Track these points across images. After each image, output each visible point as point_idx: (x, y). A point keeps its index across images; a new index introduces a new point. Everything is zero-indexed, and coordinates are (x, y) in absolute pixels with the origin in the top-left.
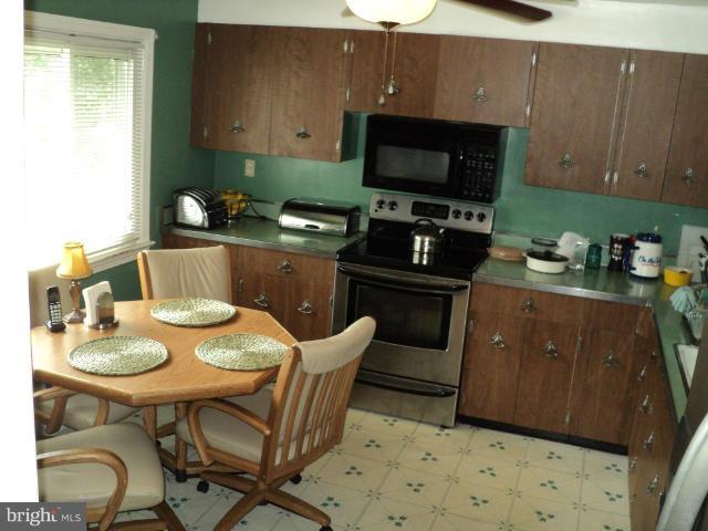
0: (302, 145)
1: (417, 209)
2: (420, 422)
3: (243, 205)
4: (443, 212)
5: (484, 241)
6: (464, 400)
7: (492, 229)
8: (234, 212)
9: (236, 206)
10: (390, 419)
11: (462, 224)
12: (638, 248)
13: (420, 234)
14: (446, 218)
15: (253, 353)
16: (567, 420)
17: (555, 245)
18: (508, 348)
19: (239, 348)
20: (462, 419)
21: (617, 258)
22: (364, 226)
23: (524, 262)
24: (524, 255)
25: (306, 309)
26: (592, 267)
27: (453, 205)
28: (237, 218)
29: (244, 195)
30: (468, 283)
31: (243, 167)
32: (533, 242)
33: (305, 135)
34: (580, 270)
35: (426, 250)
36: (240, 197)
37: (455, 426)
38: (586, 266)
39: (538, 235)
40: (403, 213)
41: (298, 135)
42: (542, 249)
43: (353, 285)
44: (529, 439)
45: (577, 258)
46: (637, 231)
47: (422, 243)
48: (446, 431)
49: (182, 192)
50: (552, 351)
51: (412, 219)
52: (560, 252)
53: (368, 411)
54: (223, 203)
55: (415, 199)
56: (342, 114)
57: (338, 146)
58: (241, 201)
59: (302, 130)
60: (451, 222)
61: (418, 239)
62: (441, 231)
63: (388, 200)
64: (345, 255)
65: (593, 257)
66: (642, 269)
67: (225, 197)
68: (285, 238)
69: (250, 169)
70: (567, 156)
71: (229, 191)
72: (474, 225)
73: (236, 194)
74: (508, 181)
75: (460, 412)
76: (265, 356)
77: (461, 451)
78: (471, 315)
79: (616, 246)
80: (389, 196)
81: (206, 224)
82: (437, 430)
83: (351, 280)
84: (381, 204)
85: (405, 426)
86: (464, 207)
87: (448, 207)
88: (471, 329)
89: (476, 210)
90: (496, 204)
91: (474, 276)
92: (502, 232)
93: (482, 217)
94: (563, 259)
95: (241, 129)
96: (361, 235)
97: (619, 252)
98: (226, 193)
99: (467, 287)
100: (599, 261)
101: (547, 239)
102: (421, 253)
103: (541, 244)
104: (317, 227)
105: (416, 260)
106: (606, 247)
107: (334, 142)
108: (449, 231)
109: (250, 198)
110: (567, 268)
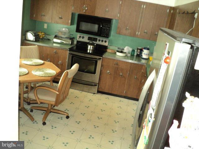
0: (60, 21)
1: (89, 39)
2: (88, 92)
3: (44, 36)
4: (96, 40)
5: (106, 48)
6: (99, 87)
7: (108, 45)
8: (41, 37)
9: (42, 36)
10: (81, 92)
11: (100, 43)
12: (143, 51)
13: (90, 45)
14: (96, 41)
15: (47, 73)
16: (125, 92)
17: (123, 49)
18: (111, 74)
19: (43, 71)
20: (99, 92)
21: (138, 53)
22: (75, 43)
23: (115, 53)
24: (116, 51)
25: (60, 63)
26: (132, 55)
27: (98, 38)
28: (42, 39)
29: (44, 33)
30: (102, 58)
31: (44, 26)
32: (118, 48)
33: (61, 18)
34: (129, 56)
35: (91, 49)
36: (43, 33)
37: (97, 94)
38: (131, 55)
39: (119, 46)
40: (86, 40)
41: (60, 18)
42: (120, 50)
43: (72, 57)
44: (115, 97)
45: (129, 53)
46: (143, 47)
47: (90, 47)
48: (95, 95)
49: (27, 31)
50: (122, 75)
51: (88, 41)
52: (125, 51)
53: (75, 89)
54: (38, 35)
55: (88, 36)
56: (71, 13)
57: (70, 21)
58: (43, 34)
59: (60, 17)
60: (98, 42)
61: (89, 46)
62: (95, 44)
63: (82, 36)
64: (71, 49)
65: (133, 53)
66: (144, 56)
67: (39, 33)
68: (55, 45)
69: (45, 26)
70: (128, 27)
71: (40, 32)
72: (104, 44)
73: (42, 33)
74: (113, 33)
75: (99, 90)
76: (50, 74)
77: (98, 99)
78: (102, 66)
79: (138, 50)
80: (82, 35)
81: (34, 40)
82: (92, 94)
83: (72, 56)
84: (80, 37)
85: (84, 93)
86: (101, 39)
87: (97, 39)
88: (102, 69)
89: (104, 40)
90: (109, 38)
91: (103, 56)
92: (111, 46)
93: (106, 42)
94: (125, 53)
95: (44, 15)
96: (74, 45)
97: (139, 52)
98: (39, 32)
99: (101, 58)
100: (134, 54)
101: (121, 48)
102: (90, 50)
103: (120, 49)
104: (63, 42)
105: (88, 51)
106: (136, 51)
107: (69, 20)
108: (97, 45)
109: (45, 34)
110: (126, 55)
